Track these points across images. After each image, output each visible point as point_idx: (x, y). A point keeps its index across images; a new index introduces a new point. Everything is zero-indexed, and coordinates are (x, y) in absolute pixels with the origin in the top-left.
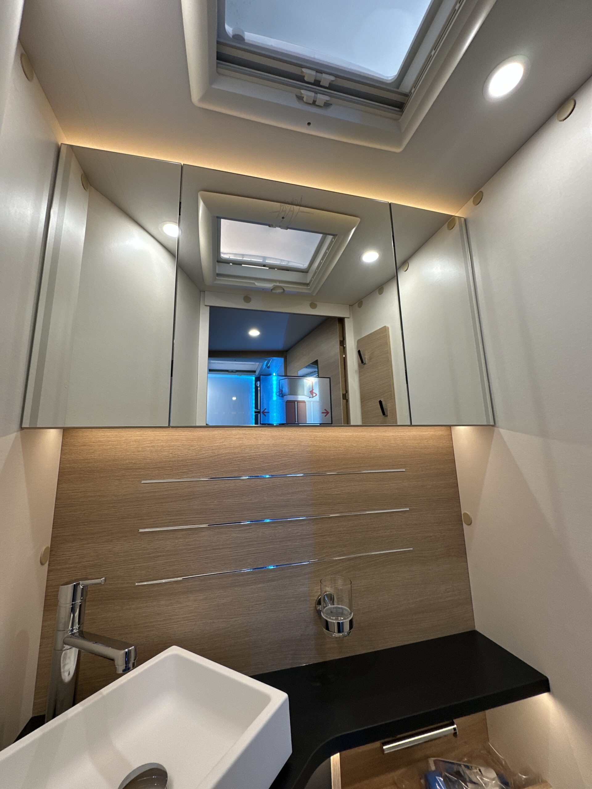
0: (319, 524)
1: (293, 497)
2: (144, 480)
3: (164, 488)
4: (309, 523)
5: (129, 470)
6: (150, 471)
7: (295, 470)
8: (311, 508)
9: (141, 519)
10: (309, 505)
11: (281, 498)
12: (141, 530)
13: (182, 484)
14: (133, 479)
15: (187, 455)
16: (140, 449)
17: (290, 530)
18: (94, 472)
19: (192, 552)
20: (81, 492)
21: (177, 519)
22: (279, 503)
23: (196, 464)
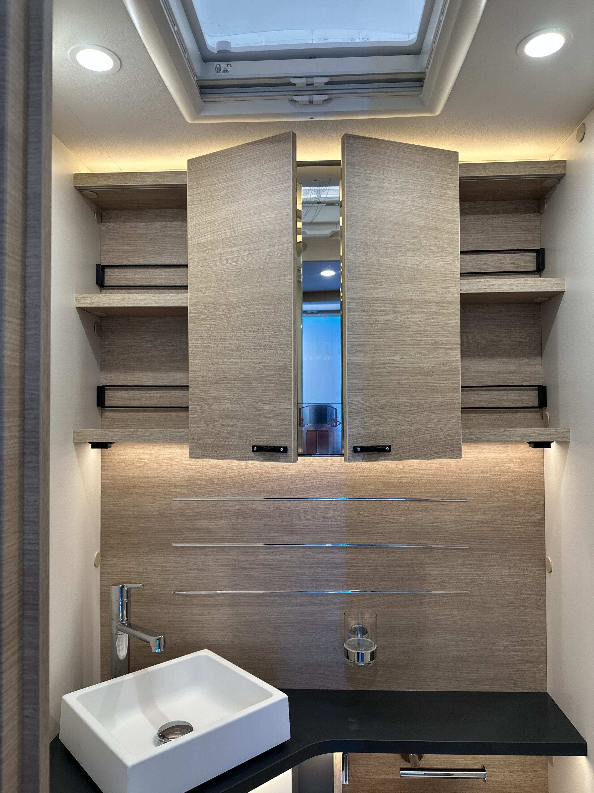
0: (352, 553)
1: (324, 523)
2: (174, 497)
3: (193, 506)
4: (341, 551)
5: (160, 487)
6: (179, 488)
7: (327, 493)
8: (344, 535)
9: (173, 534)
10: (342, 532)
11: (311, 522)
12: (173, 545)
13: (210, 503)
14: (164, 496)
15: (214, 473)
16: (169, 467)
17: (320, 556)
18: (130, 488)
19: (221, 569)
20: (120, 506)
21: (206, 536)
22: (308, 528)
23: (223, 483)
